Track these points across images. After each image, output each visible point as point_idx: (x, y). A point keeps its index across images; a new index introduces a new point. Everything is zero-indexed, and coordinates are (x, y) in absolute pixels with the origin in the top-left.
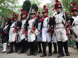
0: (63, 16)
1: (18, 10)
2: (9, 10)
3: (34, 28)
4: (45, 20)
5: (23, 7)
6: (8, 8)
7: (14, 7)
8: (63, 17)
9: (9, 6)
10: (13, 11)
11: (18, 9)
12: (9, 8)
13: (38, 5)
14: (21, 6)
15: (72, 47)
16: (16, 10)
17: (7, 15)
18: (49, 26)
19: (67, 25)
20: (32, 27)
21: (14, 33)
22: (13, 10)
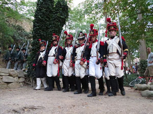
0: (120, 42)
1: (28, 11)
2: (8, 9)
3: (84, 59)
4: (93, 46)
5: (38, 4)
6: (7, 6)
7: (20, 5)
8: (119, 44)
9: (8, 2)
10: (17, 12)
11: (28, 8)
12: (10, 5)
13: (68, 3)
14: (33, 3)
15: (131, 87)
16: (23, 9)
17: (6, 19)
18: (99, 55)
19: (123, 55)
20: (80, 58)
21: (55, 64)
22: (18, 10)
